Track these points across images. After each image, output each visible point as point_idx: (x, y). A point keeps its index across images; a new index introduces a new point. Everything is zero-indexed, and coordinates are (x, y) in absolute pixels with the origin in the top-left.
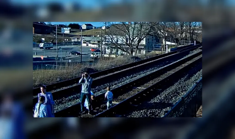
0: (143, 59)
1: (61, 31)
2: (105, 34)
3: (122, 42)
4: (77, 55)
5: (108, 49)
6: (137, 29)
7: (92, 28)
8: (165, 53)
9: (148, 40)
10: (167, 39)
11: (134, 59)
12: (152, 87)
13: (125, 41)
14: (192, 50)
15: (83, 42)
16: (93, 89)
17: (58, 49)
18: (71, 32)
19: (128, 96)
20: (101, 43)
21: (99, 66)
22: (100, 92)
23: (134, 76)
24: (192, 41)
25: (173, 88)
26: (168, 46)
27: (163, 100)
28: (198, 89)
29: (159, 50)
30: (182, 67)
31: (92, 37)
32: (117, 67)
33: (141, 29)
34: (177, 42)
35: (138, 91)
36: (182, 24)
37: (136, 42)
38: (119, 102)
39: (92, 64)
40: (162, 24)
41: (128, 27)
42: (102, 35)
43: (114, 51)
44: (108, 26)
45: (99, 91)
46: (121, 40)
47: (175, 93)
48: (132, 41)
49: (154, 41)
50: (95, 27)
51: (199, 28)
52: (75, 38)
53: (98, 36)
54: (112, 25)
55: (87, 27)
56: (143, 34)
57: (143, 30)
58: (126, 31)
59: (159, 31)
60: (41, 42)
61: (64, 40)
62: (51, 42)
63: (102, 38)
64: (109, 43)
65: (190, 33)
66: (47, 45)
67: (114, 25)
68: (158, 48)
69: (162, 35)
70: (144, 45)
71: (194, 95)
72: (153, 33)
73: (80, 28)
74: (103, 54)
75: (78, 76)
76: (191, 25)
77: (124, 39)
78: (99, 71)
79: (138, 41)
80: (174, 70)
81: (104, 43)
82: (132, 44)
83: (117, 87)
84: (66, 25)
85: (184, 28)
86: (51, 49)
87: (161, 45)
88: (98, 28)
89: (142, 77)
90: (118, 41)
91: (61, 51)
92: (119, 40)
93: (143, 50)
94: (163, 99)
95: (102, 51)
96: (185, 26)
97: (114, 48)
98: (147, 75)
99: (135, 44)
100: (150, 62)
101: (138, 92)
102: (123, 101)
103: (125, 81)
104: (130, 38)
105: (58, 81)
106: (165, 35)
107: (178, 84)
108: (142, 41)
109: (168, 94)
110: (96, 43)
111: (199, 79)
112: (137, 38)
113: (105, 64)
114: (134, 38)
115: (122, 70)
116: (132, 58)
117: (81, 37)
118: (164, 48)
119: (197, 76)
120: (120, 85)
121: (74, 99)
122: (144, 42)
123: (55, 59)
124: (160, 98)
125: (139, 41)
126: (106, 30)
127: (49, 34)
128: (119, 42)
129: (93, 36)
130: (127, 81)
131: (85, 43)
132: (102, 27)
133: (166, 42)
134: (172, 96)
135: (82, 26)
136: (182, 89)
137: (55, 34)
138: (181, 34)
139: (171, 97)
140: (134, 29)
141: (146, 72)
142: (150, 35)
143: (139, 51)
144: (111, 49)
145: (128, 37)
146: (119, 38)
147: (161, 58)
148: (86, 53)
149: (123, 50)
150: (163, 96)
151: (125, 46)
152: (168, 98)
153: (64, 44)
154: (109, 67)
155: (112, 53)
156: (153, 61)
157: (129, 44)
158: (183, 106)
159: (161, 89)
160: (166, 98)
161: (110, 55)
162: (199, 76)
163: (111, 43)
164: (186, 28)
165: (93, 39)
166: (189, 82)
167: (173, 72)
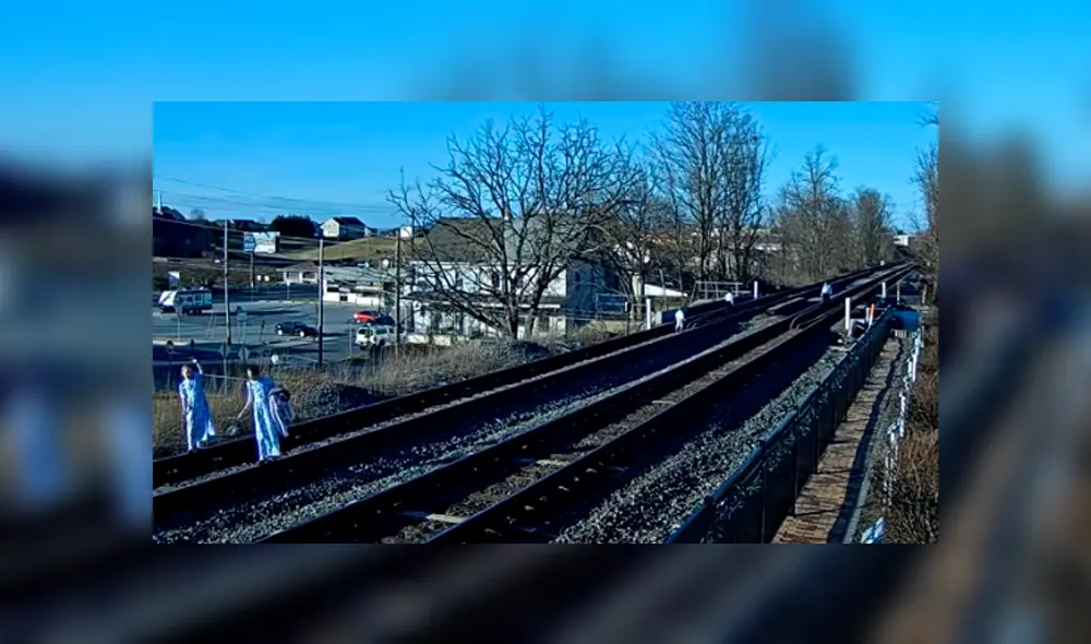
0: (558, 352)
1: (241, 246)
2: (413, 256)
3: (477, 288)
4: (306, 335)
5: (423, 314)
6: (533, 235)
7: (362, 235)
8: (642, 329)
9: (578, 278)
10: (647, 275)
11: (524, 350)
12: (589, 460)
13: (490, 283)
14: (748, 317)
15: (325, 286)
16: (366, 467)
17: (231, 314)
18: (281, 250)
19: (497, 493)
20: (394, 289)
21: (390, 376)
22: (390, 477)
23: (522, 417)
24: (746, 281)
25: (672, 464)
26: (652, 303)
27: (633, 508)
28: (768, 466)
29: (619, 318)
30: (708, 384)
31: (361, 267)
32: (458, 381)
33: (550, 237)
34: (686, 288)
35: (537, 473)
36: (706, 218)
37: (531, 285)
38: (465, 515)
39: (359, 373)
40: (630, 217)
41: (499, 229)
42: (398, 261)
43: (446, 321)
44: (422, 224)
45: (387, 473)
46: (474, 278)
47: (678, 480)
48: (514, 282)
49: (600, 284)
50: (374, 231)
51: (772, 232)
52: (298, 273)
53: (386, 263)
54: (438, 222)
55: (341, 229)
56: (557, 256)
57: (556, 240)
58: (493, 246)
59: (617, 246)
60: (164, 285)
61: (254, 280)
62: (206, 286)
63: (398, 273)
64: (428, 290)
65: (737, 253)
66: (190, 299)
67: (446, 221)
68: (614, 308)
69: (628, 260)
70: (559, 297)
71: (753, 488)
72: (597, 252)
73: (316, 235)
74: (405, 332)
76: (740, 223)
77: (483, 275)
78: (388, 397)
79: (539, 281)
80: (674, 394)
81: (407, 290)
82: (514, 295)
83: (457, 459)
85: (712, 235)
86: (204, 311)
87: (626, 300)
88: (383, 233)
89: (551, 419)
90: (459, 282)
91: (242, 321)
92: (465, 280)
93: (556, 315)
94: (633, 503)
95: (401, 321)
96: (717, 227)
97: (447, 309)
98: (571, 411)
99: (525, 293)
100: (585, 362)
101: (539, 477)
102: (479, 513)
103: (490, 436)
104: (506, 272)
105: (232, 434)
106: (641, 259)
107: (690, 449)
108: (552, 283)
109: (651, 487)
110: (376, 289)
111: (770, 430)
112: (532, 271)
113: (411, 372)
114: (523, 270)
115: (477, 396)
116: (515, 347)
117: (320, 268)
118: (635, 311)
119: (762, 417)
120: (469, 451)
121: (292, 504)
122: (559, 287)
123: (221, 351)
124: (621, 500)
125: (542, 284)
126: (416, 241)
127: (198, 255)
128: (466, 289)
129: (363, 262)
130: (496, 435)
131: (336, 290)
132: (399, 230)
133: (646, 286)
134: (666, 492)
135: (322, 227)
137: (220, 255)
138: (703, 257)
139: (665, 495)
140: (520, 236)
141: (569, 403)
142: (585, 260)
143: (541, 320)
144: (434, 312)
145: (500, 268)
146: (463, 270)
147: (626, 349)
148: (341, 328)
149: (482, 319)
150: (633, 493)
151: (486, 301)
152: (652, 502)
153: (255, 294)
154: (426, 381)
155: (437, 328)
156: (594, 360)
157: (502, 296)
158: (710, 533)
159: (627, 468)
160: (644, 499)
161: (430, 336)
162: (772, 417)
163: (435, 290)
164: (720, 232)
165: (364, 274)
166: (733, 438)
167: (674, 403)
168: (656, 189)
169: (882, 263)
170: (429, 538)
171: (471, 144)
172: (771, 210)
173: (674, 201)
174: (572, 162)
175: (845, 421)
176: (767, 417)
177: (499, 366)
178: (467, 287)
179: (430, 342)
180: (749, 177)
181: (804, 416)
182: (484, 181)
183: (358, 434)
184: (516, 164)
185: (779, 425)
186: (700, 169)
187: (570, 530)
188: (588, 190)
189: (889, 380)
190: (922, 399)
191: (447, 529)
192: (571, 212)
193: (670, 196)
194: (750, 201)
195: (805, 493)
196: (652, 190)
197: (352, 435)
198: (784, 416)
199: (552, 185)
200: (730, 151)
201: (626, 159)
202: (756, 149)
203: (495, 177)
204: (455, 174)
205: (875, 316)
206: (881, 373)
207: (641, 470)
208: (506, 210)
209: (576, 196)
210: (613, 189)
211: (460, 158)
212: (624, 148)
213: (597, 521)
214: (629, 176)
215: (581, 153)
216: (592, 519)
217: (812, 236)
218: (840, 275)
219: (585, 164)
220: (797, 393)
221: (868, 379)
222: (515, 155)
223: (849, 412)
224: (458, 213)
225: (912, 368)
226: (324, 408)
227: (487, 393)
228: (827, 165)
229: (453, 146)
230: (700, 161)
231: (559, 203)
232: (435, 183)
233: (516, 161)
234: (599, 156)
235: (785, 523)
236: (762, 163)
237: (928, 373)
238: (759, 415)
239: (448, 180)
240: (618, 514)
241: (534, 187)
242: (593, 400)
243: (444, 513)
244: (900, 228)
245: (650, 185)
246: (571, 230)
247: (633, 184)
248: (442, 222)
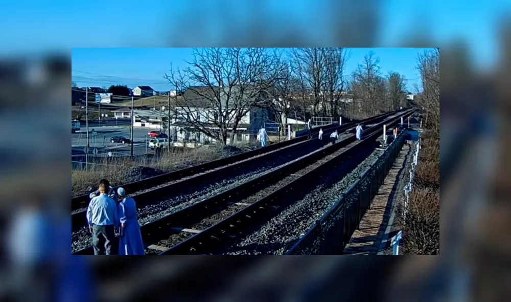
0: (246, 150)
1: (94, 100)
2: (176, 105)
3: (207, 120)
4: (125, 143)
5: (181, 133)
6: (234, 95)
7: (152, 95)
8: (286, 140)
9: (255, 115)
10: (289, 114)
11: (229, 150)
12: (261, 203)
13: (213, 118)
15: (134, 119)
16: (154, 206)
17: (89, 133)
18: (113, 101)
19: (217, 219)
20: (167, 121)
21: (165, 163)
22: (165, 211)
23: (228, 182)
24: (336, 116)
25: (300, 205)
26: (291, 127)
27: (282, 226)
28: (346, 206)
29: (274, 135)
30: (318, 166)
31: (152, 110)
32: (198, 165)
33: (242, 95)
35: (236, 209)
36: (317, 86)
37: (233, 119)
38: (201, 229)
39: (151, 161)
40: (280, 86)
41: (217, 92)
42: (169, 107)
43: (192, 136)
44: (180, 89)
45: (164, 209)
46: (205, 115)
47: (303, 212)
48: (225, 117)
49: (266, 118)
50: (158, 92)
51: (348, 93)
52: (121, 112)
54: (188, 89)
55: (142, 92)
56: (246, 105)
57: (245, 97)
58: (215, 100)
59: (274, 100)
61: (100, 116)
62: (77, 119)
63: (169, 113)
64: (183, 121)
65: (331, 103)
67: (192, 88)
68: (273, 130)
69: (279, 107)
70: (246, 124)
71: (339, 216)
72: (265, 103)
73: (130, 94)
74: (173, 141)
75: (125, 182)
76: (333, 89)
77: (210, 114)
78: (165, 173)
79: (237, 117)
80: (302, 171)
81: (173, 121)
82: (225, 124)
83: (197, 202)
84: (104, 87)
85: (320, 94)
86: (76, 131)
87: (278, 126)
88: (162, 93)
89: (242, 183)
90: (199, 117)
91: (94, 136)
92: (201, 116)
93: (245, 133)
94: (282, 224)
95: (171, 135)
96: (322, 91)
97: (193, 130)
98: (252, 179)
99: (230, 123)
100: (259, 156)
101: (237, 211)
102: (208, 228)
103: (213, 191)
104: (221, 112)
105: (90, 190)
106: (286, 106)
107: (309, 197)
108: (243, 118)
109: (290, 216)
110: (158, 120)
111: (347, 188)
112: (233, 112)
113: (176, 160)
114: (229, 111)
115: (208, 172)
116: (225, 148)
117: (132, 110)
118: (283, 131)
119: (344, 182)
120: (203, 198)
122: (246, 120)
123: (84, 150)
124: (276, 222)
125: (238, 118)
126: (178, 97)
127: (73, 104)
128: (201, 120)
129: (153, 108)
130: (216, 191)
131: (140, 121)
132: (170, 92)
133: (288, 119)
134: (297, 218)
135: (133, 91)
136: (317, 207)
137: (84, 104)
138: (315, 105)
139: (297, 220)
140: (228, 95)
141: (251, 175)
142: (259, 107)
143: (237, 136)
144: (187, 132)
145: (218, 111)
146: (200, 111)
147: (279, 150)
148: (141, 140)
149: (209, 135)
150: (282, 219)
151: (212, 126)
152: (291, 223)
153: (101, 123)
154: (183, 164)
155: (187, 139)
157: (219, 124)
158: (318, 237)
159: (278, 207)
160: (287, 221)
161: (184, 143)
162: (348, 182)
163: (187, 121)
164: (324, 93)
165: (153, 114)
166: (329, 192)
167: (301, 175)
168: (292, 73)
169: (401, 108)
170: (184, 240)
171: (204, 51)
172: (348, 82)
173: (302, 78)
174: (253, 60)
175: (383, 184)
176: (346, 182)
177: (218, 158)
179: (184, 146)
180: (337, 67)
181: (363, 182)
182: (210, 68)
183: (150, 190)
184: (226, 61)
185: (351, 186)
186: (314, 63)
187: (252, 237)
188: (260, 73)
189: (404, 165)
190: (420, 174)
191: (193, 236)
192: (252, 83)
193: (299, 76)
194: (338, 78)
195: (364, 219)
196: (290, 73)
197: (147, 191)
198: (354, 182)
199: (243, 71)
200: (328, 54)
201: (278, 58)
202: (340, 54)
203: (216, 67)
204: (197, 65)
205: (398, 134)
206: (400, 161)
207: (285, 207)
208: (221, 83)
209: (255, 76)
210: (272, 73)
211: (199, 58)
213: (265, 232)
214: (280, 66)
216: (262, 231)
217: (368, 96)
218: (381, 114)
219: (259, 61)
220: (360, 171)
221: (394, 164)
222: (225, 56)
223: (385, 180)
224: (198, 84)
225: (415, 158)
226: (134, 178)
227: (212, 171)
228: (375, 60)
229: (195, 52)
230: (314, 59)
231: (246, 79)
232: (187, 70)
233: (226, 59)
234: (265, 56)
235: (355, 233)
236: (344, 60)
237: (423, 161)
238: (342, 181)
239: (193, 68)
240: (274, 229)
242: (263, 174)
243: (191, 228)
244: (410, 91)
245: (290, 70)
246: (253, 92)
247: (282, 70)
248: (190, 88)
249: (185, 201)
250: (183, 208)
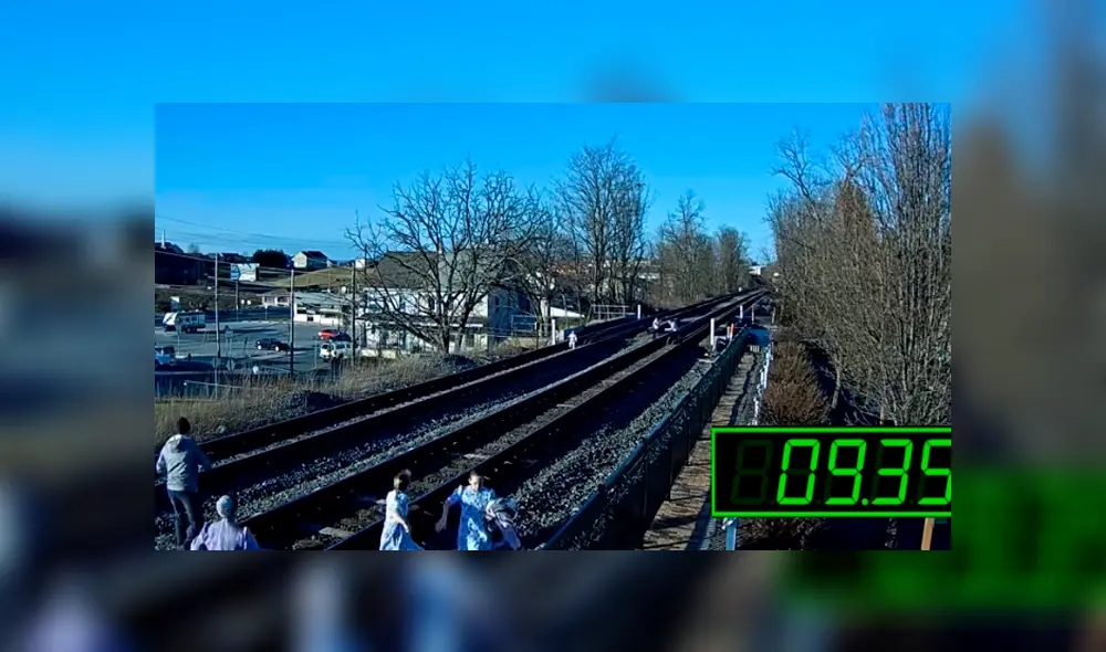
0: (482, 363)
1: (228, 276)
2: (365, 283)
3: (417, 310)
4: (280, 350)
5: (373, 332)
6: (461, 266)
7: (325, 266)
8: (548, 344)
9: (497, 302)
10: (552, 300)
11: (454, 362)
12: (506, 454)
13: (427, 306)
14: (633, 335)
15: (296, 309)
16: (328, 460)
17: (220, 332)
18: (261, 278)
19: (433, 482)
20: (351, 311)
21: (350, 384)
22: (347, 469)
23: (452, 418)
24: (631, 302)
25: (572, 457)
26: (556, 323)
27: (541, 494)
28: (649, 459)
29: (530, 336)
30: (601, 391)
31: (324, 293)
32: (402, 388)
33: (475, 267)
34: (583, 311)
35: (464, 465)
36: (599, 251)
37: (460, 308)
39: (323, 381)
40: (538, 251)
41: (434, 261)
42: (354, 288)
43: (392, 338)
44: (372, 257)
45: (345, 465)
46: (414, 301)
47: (577, 471)
48: (447, 305)
49: (515, 307)
50: (334, 262)
51: (652, 263)
52: (274, 297)
54: (385, 255)
55: (308, 261)
56: (481, 284)
57: (480, 270)
58: (429, 275)
59: (529, 275)
60: (167, 307)
61: (239, 304)
62: (200, 309)
63: (354, 298)
64: (377, 312)
65: (624, 280)
66: (188, 320)
67: (392, 255)
68: (526, 327)
69: (537, 287)
70: (482, 317)
71: (636, 477)
72: (512, 280)
73: (288, 266)
74: (359, 347)
76: (627, 256)
77: (421, 299)
78: (347, 401)
79: (466, 304)
80: (575, 399)
81: (360, 312)
82: (446, 316)
83: (400, 453)
84: (245, 253)
85: (605, 266)
86: (199, 330)
87: (536, 320)
88: (341, 264)
89: (476, 420)
90: (403, 306)
91: (229, 338)
92: (407, 304)
93: (481, 333)
94: (541, 490)
95: (356, 336)
96: (608, 259)
97: (392, 328)
98: (491, 413)
99: (455, 315)
100: (503, 372)
102: (418, 498)
103: (427, 434)
104: (440, 296)
105: (221, 433)
106: (547, 287)
107: (586, 445)
108: (477, 306)
109: (555, 476)
110: (337, 311)
111: (650, 429)
112: (461, 296)
113: (364, 381)
114: (454, 295)
115: (417, 400)
116: (446, 360)
117: (291, 294)
118: (543, 329)
119: (644, 418)
120: (410, 446)
121: (269, 491)
122: (482, 310)
123: (213, 363)
125: (469, 307)
126: (368, 271)
127: (193, 283)
128: (407, 312)
129: (326, 289)
130: (432, 433)
131: (304, 312)
132: (354, 262)
133: (552, 308)
134: (567, 480)
135: (293, 259)
136: (600, 461)
137: (211, 282)
138: (597, 284)
139: (566, 483)
140: (451, 267)
141: (490, 406)
142: (503, 286)
143: (467, 337)
144: (383, 330)
145: (435, 294)
146: (406, 295)
147: (536, 362)
148: (308, 344)
149: (420, 336)
150: (542, 479)
151: (424, 322)
152: (556, 489)
153: (240, 316)
154: (376, 388)
155: (385, 344)
156: (510, 370)
157: (437, 317)
158: (603, 514)
159: (536, 461)
160: (550, 486)
161: (380, 350)
162: (651, 419)
163: (384, 312)
164: (611, 263)
165: (326, 298)
166: (621, 436)
167: (573, 407)
168: (559, 228)
169: (740, 289)
171: (411, 189)
172: (651, 244)
173: (574, 237)
174: (493, 205)
175: (710, 421)
176: (648, 418)
177: (434, 376)
178: (409, 310)
179: (380, 356)
180: (634, 218)
181: (677, 418)
182: (422, 221)
183: (321, 432)
184: (448, 207)
185: (657, 425)
186: (595, 211)
188: (506, 228)
189: (745, 388)
190: (772, 403)
192: (492, 247)
193: (571, 234)
194: (634, 238)
195: (678, 481)
196: (556, 228)
197: (317, 433)
198: (661, 418)
199: (476, 224)
200: (619, 196)
201: (535, 202)
202: (639, 194)
203: (431, 218)
204: (399, 215)
205: (734, 334)
206: (739, 381)
207: (547, 462)
208: (440, 245)
209: (496, 233)
210: (525, 228)
211: (403, 202)
212: (534, 193)
214: (538, 217)
215: (499, 198)
217: (683, 266)
218: (706, 299)
219: (503, 207)
220: (672, 398)
221: (728, 386)
222: (447, 199)
223: (714, 414)
224: (402, 247)
225: (764, 377)
226: (294, 411)
227: (425, 398)
228: (696, 207)
229: (397, 192)
230: (595, 204)
231: (482, 240)
232: (384, 222)
233: (448, 204)
234: (514, 200)
235: (663, 507)
236: (644, 206)
237: (777, 381)
238: (642, 417)
239: (394, 220)
240: (529, 499)
241: (462, 226)
242: (509, 404)
244: (755, 260)
245: (555, 224)
246: (492, 262)
247: (541, 223)
248: (389, 255)
249: (379, 451)
250: (377, 463)
